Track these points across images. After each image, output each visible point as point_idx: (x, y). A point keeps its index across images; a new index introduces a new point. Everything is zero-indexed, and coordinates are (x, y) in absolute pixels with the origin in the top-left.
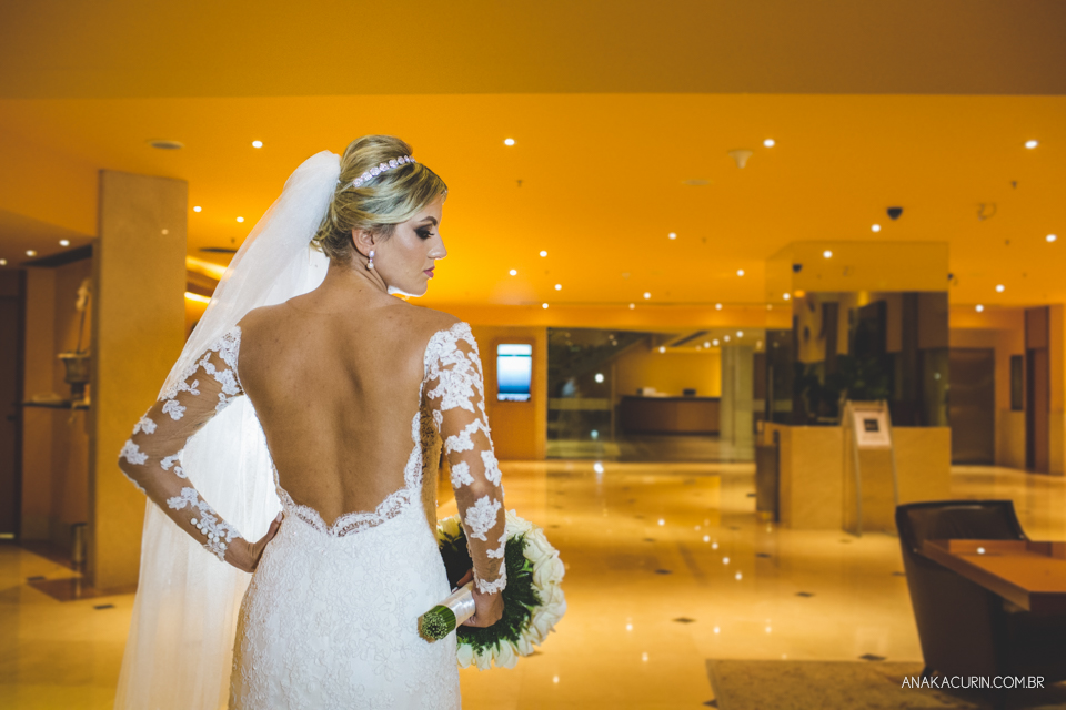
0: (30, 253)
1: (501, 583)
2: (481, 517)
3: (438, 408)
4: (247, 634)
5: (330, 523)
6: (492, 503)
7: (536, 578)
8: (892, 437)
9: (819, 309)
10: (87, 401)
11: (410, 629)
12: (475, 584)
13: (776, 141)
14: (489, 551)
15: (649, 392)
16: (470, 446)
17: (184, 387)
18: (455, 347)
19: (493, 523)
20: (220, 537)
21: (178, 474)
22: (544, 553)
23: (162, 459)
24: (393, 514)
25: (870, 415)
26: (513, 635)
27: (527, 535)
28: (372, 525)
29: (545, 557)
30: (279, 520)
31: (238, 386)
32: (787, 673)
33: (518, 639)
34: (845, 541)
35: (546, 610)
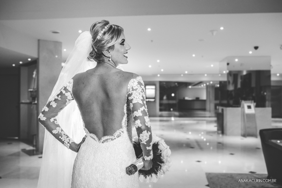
0: (21, 63)
1: (151, 157)
2: (144, 137)
3: (132, 103)
4: (75, 172)
5: (99, 139)
6: (148, 133)
7: (162, 155)
8: (255, 110)
9: (232, 76)
10: (36, 102)
11: (124, 172)
12: (143, 157)
13: (224, 28)
14: (147, 147)
15: (187, 98)
16: (141, 115)
17: (56, 97)
18: (137, 84)
19: (148, 139)
20: (68, 142)
21: (56, 123)
22: (164, 147)
23: (51, 119)
24: (118, 136)
25: (249, 104)
26: (156, 172)
27: (159, 142)
28: (112, 140)
29: (165, 148)
30: (85, 137)
31: (73, 97)
32: (228, 177)
33: (157, 173)
34: (242, 139)
35: (166, 165)
